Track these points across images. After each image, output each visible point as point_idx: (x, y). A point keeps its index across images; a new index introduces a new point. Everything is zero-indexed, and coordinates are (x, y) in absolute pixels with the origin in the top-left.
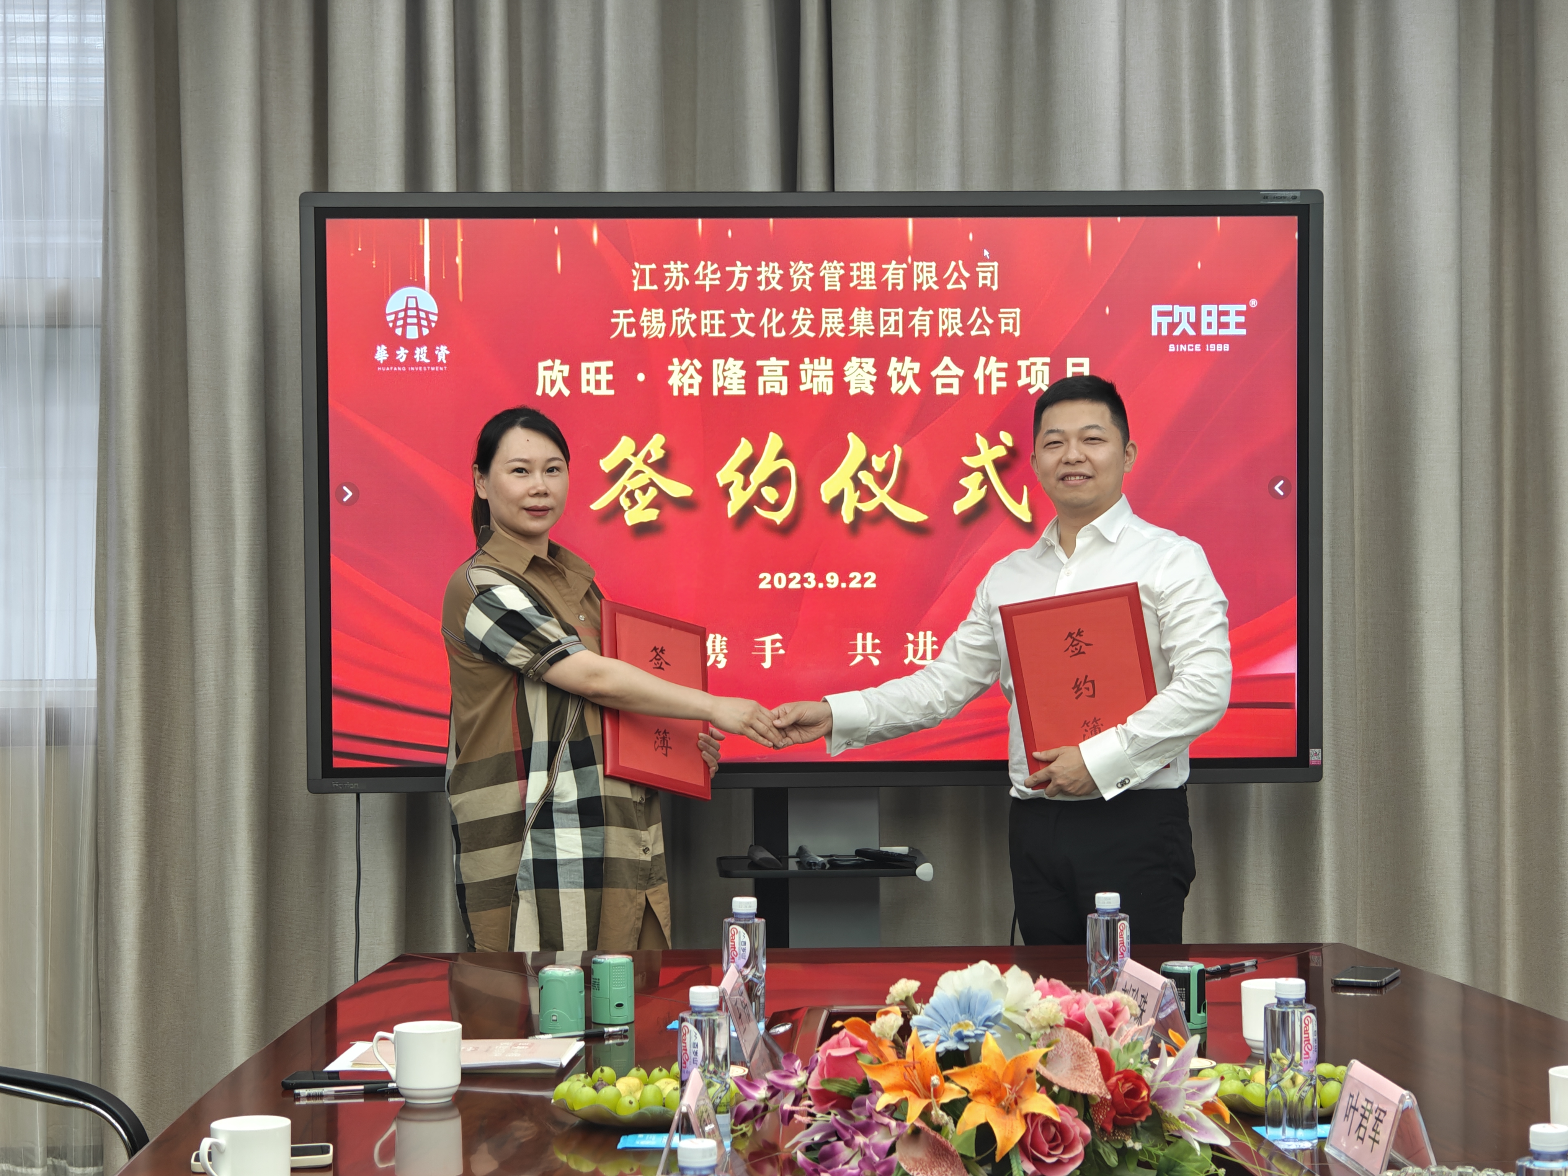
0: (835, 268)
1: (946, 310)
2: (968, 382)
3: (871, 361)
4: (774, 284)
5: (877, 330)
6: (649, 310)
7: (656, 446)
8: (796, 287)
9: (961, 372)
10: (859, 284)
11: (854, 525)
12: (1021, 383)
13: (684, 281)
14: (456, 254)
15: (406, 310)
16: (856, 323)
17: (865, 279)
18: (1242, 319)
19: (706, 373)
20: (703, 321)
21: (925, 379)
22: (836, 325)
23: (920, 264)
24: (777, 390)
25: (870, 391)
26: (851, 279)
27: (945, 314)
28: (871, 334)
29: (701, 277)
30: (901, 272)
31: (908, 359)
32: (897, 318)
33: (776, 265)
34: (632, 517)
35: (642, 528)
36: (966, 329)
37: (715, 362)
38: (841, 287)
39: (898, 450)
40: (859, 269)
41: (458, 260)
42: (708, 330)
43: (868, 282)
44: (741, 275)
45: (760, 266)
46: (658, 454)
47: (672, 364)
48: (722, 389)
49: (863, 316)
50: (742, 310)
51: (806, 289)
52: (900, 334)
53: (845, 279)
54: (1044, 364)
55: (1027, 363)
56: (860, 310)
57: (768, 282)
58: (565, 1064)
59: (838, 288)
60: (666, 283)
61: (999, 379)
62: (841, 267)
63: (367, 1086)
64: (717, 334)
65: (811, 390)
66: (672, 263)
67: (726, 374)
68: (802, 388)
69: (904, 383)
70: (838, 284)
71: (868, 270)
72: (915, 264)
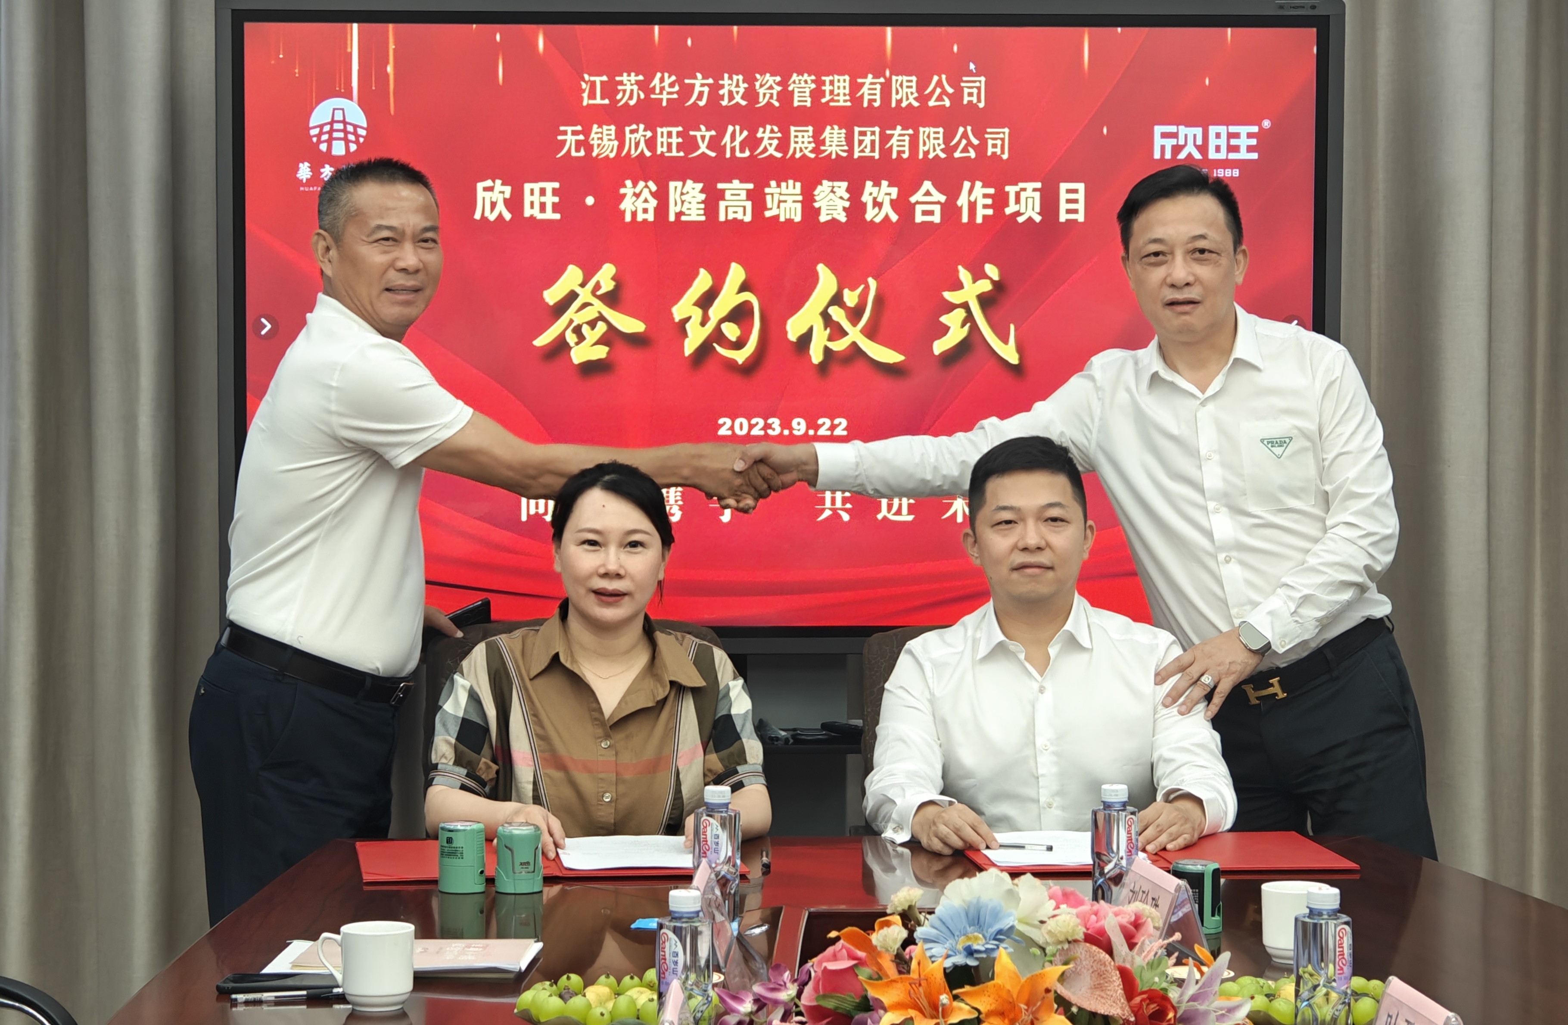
0: (806, 82)
1: (927, 129)
2: (950, 209)
3: (844, 185)
4: (738, 99)
5: (851, 151)
6: (600, 126)
7: (606, 277)
8: (763, 102)
9: (943, 198)
10: (832, 100)
11: (823, 367)
12: (1008, 211)
13: (639, 95)
14: (387, 63)
15: (332, 122)
16: (828, 143)
17: (838, 95)
18: (1253, 142)
19: (662, 196)
20: (659, 140)
21: (903, 206)
22: (806, 145)
23: (900, 78)
24: (740, 216)
25: (842, 218)
26: (823, 94)
27: (926, 134)
28: (844, 154)
29: (657, 91)
30: (878, 87)
31: (885, 183)
32: (873, 137)
33: (741, 77)
34: (581, 354)
35: (590, 368)
36: (949, 150)
37: (672, 185)
38: (812, 102)
39: (872, 283)
40: (832, 83)
41: (390, 69)
42: (665, 149)
43: (841, 98)
44: (702, 89)
45: (723, 79)
46: (608, 286)
47: (624, 186)
48: (679, 214)
49: (835, 136)
50: (703, 128)
51: (772, 105)
52: (876, 155)
53: (816, 94)
54: (1035, 190)
55: (1016, 188)
56: (833, 129)
57: (731, 97)
58: (523, 968)
59: (808, 104)
60: (619, 97)
61: (985, 206)
62: (813, 81)
63: (310, 991)
64: (674, 153)
65: (777, 217)
66: (625, 74)
67: (683, 198)
68: (768, 214)
69: (880, 209)
70: (809, 99)
71: (842, 84)
72: (894, 78)
